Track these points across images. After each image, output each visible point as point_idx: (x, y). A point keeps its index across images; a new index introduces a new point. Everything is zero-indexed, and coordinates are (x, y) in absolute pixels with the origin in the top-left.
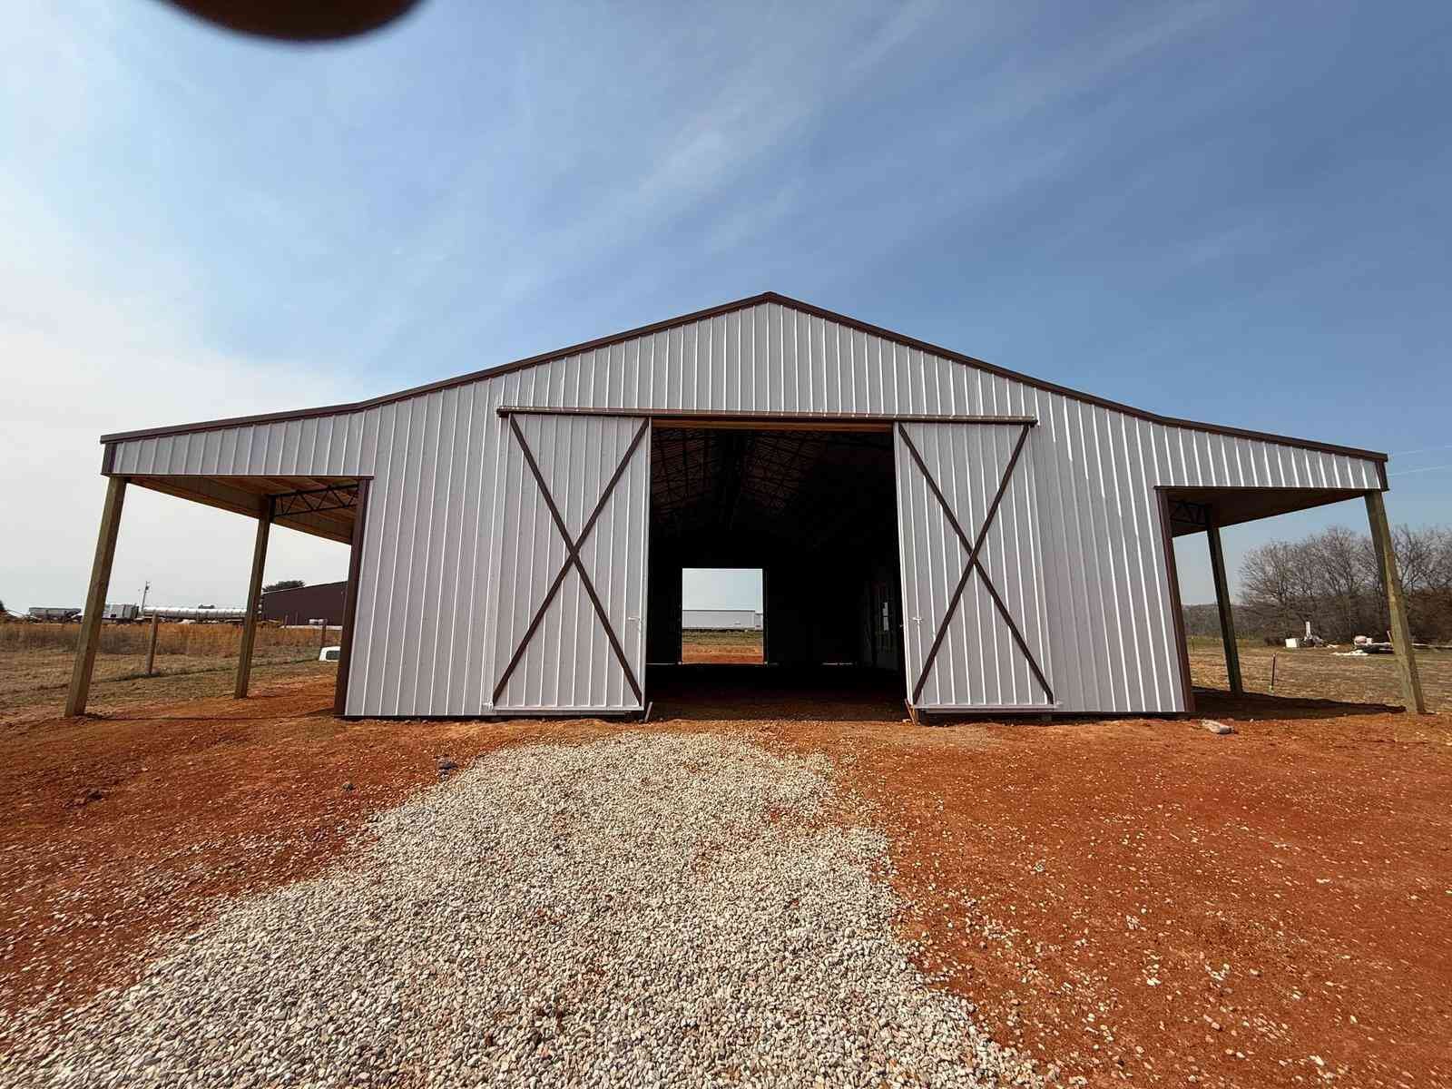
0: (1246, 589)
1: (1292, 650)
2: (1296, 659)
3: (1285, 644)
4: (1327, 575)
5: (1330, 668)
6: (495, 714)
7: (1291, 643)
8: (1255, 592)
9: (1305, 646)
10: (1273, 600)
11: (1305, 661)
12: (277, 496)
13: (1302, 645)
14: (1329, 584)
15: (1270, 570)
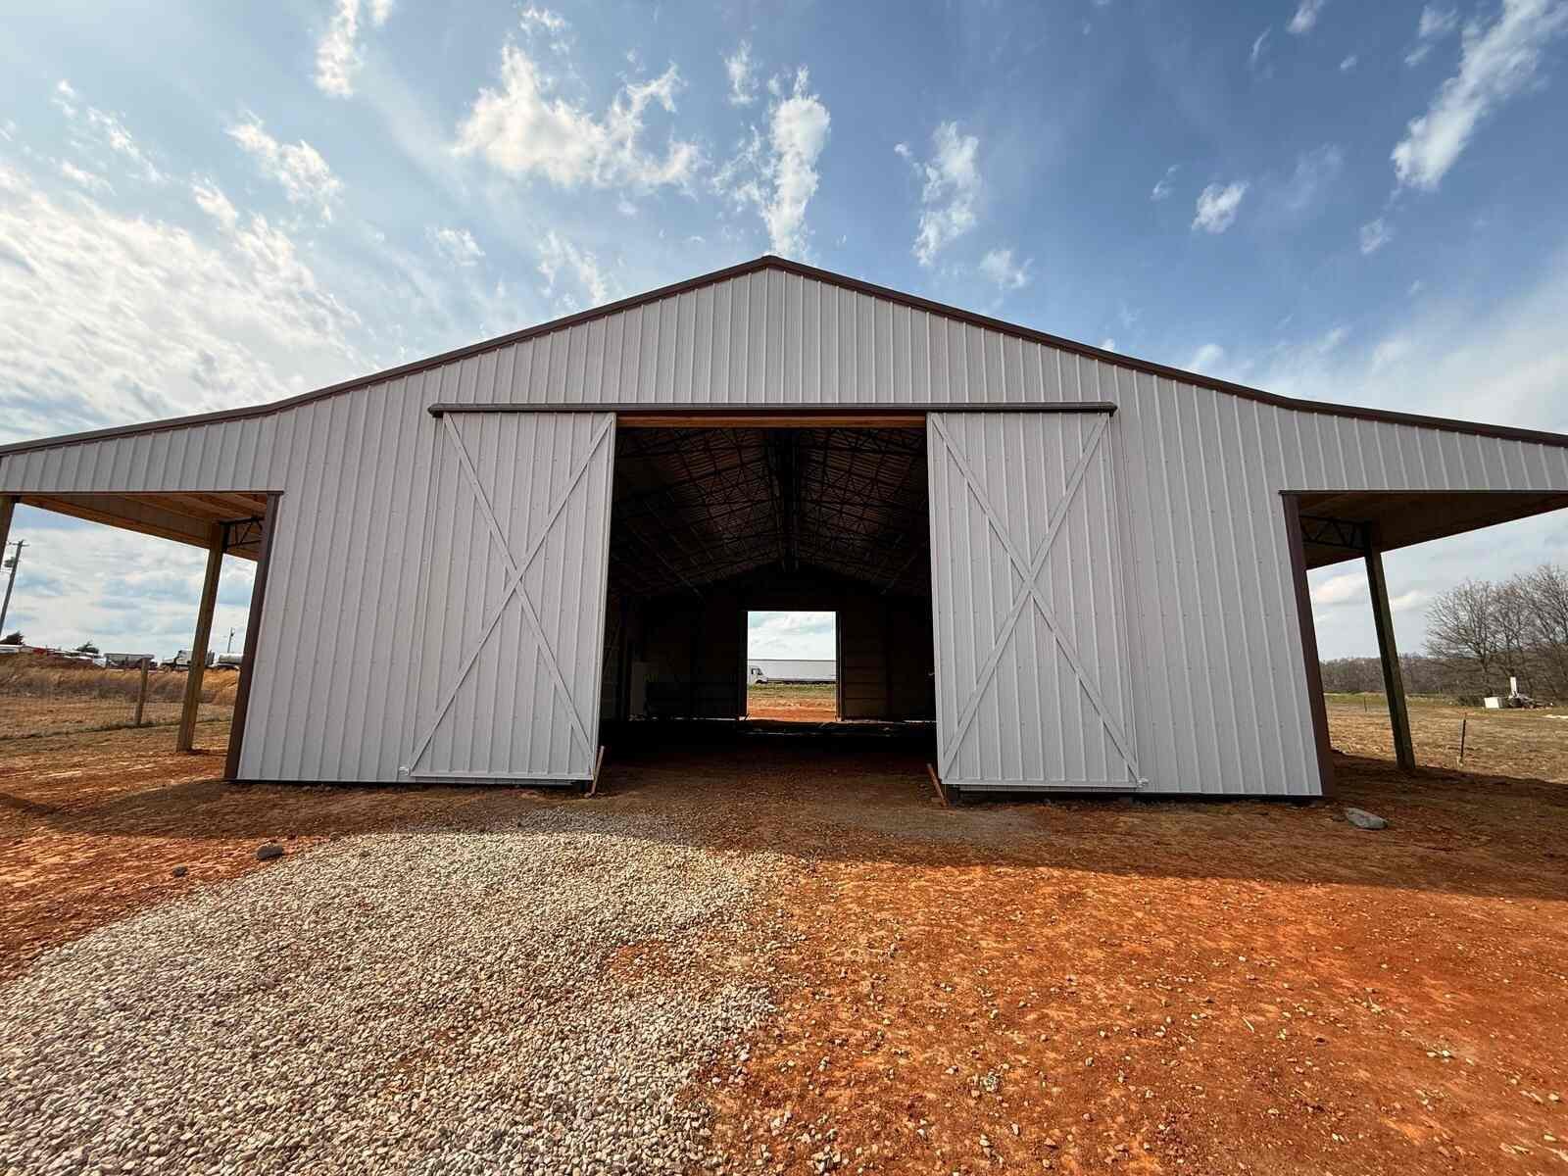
0: (1435, 639)
1: (1492, 711)
2: (1499, 722)
3: (1483, 704)
4: (1538, 622)
5: (1542, 734)
6: (414, 781)
7: (1492, 703)
8: (1444, 642)
9: (1510, 707)
10: (1468, 651)
11: (1511, 724)
12: (232, 523)
13: (1506, 705)
14: (1542, 633)
15: (1464, 616)
